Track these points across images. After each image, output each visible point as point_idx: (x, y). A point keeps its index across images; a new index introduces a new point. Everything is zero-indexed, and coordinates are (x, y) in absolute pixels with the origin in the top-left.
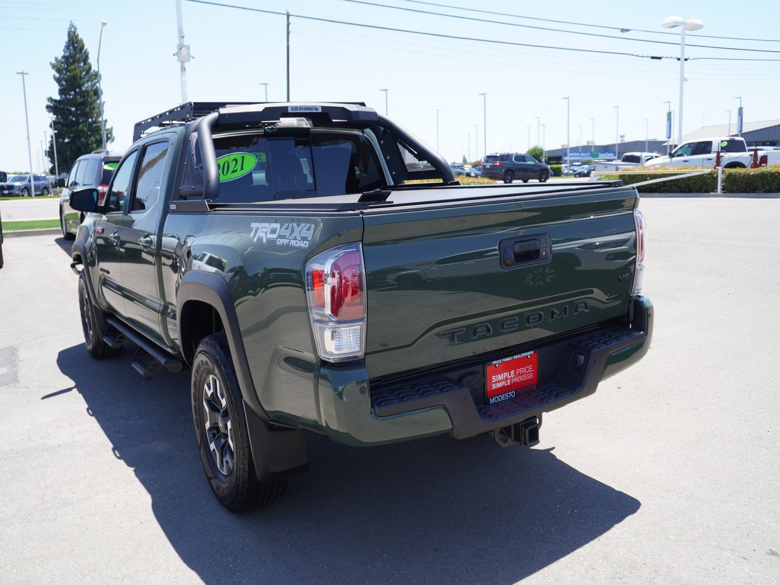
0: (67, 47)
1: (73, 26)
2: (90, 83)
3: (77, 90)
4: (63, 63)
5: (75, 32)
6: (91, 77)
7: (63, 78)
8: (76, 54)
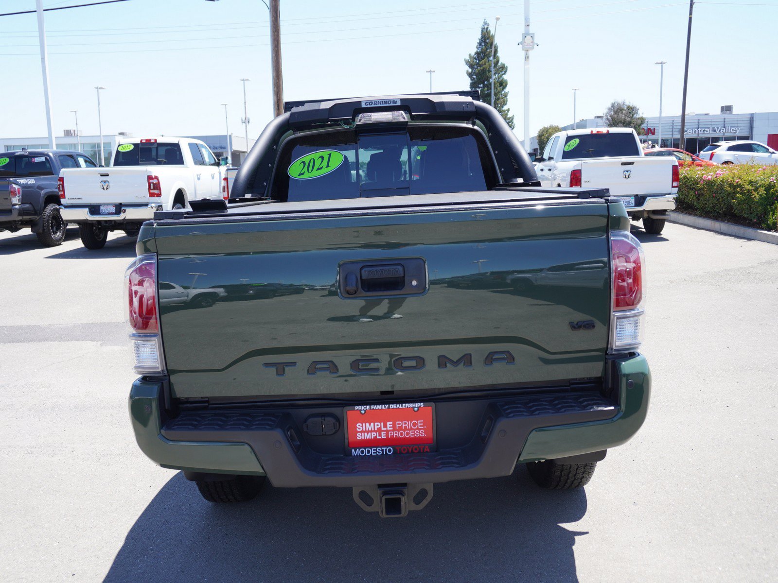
0: (480, 44)
1: (486, 24)
2: (497, 75)
3: (486, 83)
4: (475, 59)
5: (487, 28)
6: (498, 70)
7: (475, 72)
8: (487, 50)
